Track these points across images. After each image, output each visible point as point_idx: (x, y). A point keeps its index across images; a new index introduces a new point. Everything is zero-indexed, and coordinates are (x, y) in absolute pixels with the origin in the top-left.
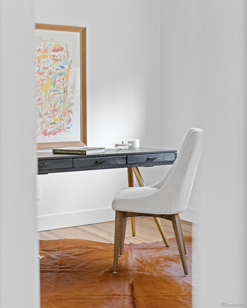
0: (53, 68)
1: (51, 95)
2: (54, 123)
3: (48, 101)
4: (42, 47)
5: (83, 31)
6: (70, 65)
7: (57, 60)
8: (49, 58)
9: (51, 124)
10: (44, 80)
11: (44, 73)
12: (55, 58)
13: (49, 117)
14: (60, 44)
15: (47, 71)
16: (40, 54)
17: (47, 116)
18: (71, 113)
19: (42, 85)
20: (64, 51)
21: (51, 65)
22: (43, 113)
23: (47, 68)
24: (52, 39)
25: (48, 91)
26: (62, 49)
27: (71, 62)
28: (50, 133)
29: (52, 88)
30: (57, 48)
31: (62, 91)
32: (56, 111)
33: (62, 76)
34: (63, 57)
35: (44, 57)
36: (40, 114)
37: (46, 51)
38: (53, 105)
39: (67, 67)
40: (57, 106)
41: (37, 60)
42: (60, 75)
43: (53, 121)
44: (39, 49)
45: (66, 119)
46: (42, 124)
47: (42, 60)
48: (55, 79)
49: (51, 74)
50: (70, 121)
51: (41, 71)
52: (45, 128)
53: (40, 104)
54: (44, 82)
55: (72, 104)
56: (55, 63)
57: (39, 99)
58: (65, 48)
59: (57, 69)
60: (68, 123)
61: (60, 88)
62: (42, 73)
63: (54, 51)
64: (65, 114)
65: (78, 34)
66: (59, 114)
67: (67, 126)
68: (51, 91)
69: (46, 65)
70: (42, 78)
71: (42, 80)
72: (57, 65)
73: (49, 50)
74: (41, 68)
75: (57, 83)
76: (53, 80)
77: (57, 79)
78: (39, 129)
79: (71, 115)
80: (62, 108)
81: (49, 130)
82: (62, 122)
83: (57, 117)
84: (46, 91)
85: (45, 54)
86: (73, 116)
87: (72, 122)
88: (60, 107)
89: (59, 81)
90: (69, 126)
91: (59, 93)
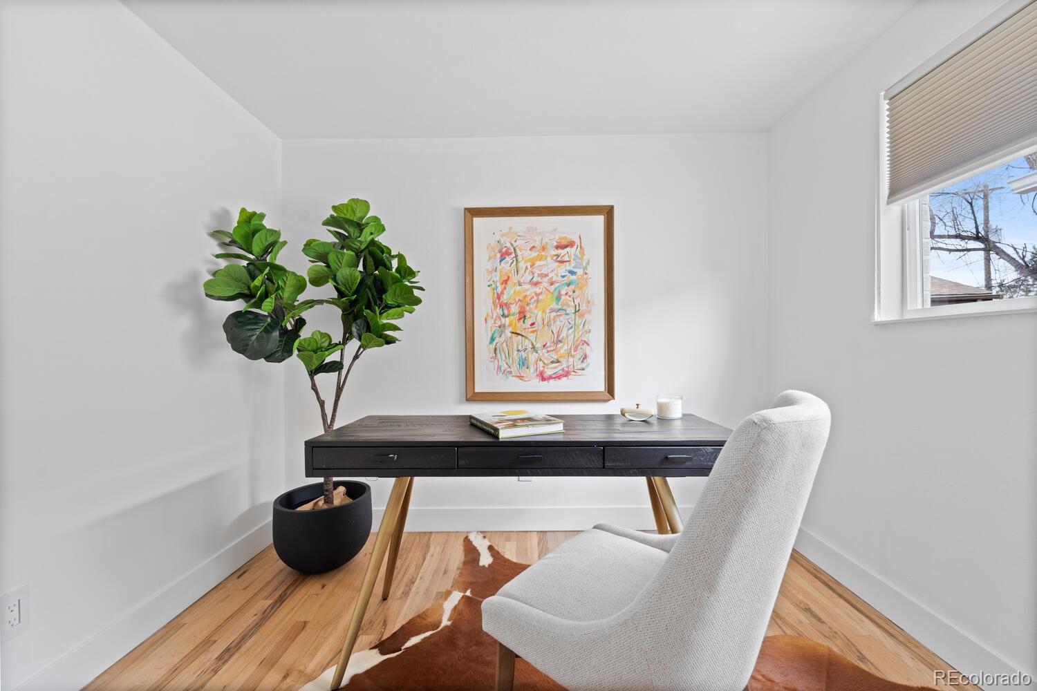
0: (557, 275)
1: (552, 318)
2: (558, 362)
3: (546, 327)
4: (537, 244)
5: (608, 212)
6: (585, 268)
7: (562, 262)
8: (549, 259)
9: (552, 362)
10: (541, 293)
11: (540, 283)
12: (559, 259)
13: (548, 352)
14: (568, 236)
15: (546, 279)
16: (534, 254)
17: (545, 351)
18: (588, 345)
19: (538, 301)
20: (575, 247)
21: (552, 271)
22: (539, 345)
23: (546, 275)
24: (556, 229)
25: (548, 311)
26: (571, 244)
27: (588, 263)
28: (550, 378)
29: (554, 306)
30: (564, 242)
31: (571, 310)
32: (560, 341)
33: (572, 287)
34: (573, 257)
35: (541, 258)
36: (534, 347)
37: (544, 249)
38: (555, 332)
39: (580, 272)
40: (563, 335)
41: (529, 264)
42: (569, 285)
43: (556, 357)
44: (534, 247)
45: (579, 354)
46: (536, 362)
47: (538, 263)
48: (559, 291)
49: (552, 284)
50: (585, 357)
51: (535, 280)
52: (542, 369)
53: (533, 332)
54: (540, 297)
55: (590, 331)
56: (560, 266)
57: (533, 324)
58: (578, 243)
59: (563, 277)
60: (582, 362)
61: (568, 305)
62: (537, 284)
63: (557, 247)
64: (577, 346)
65: (600, 220)
66: (565, 347)
67: (579, 367)
68: (552, 311)
69: (544, 271)
70: (538, 290)
71: (538, 295)
72: (563, 270)
73: (549, 247)
74: (536, 275)
75: (563, 298)
76: (556, 293)
77: (563, 292)
78: (532, 370)
79: (588, 350)
80: (571, 337)
81: (549, 372)
82: (571, 360)
83: (562, 351)
84: (544, 311)
85: (543, 254)
86: (592, 350)
87: (588, 360)
88: (567, 337)
89: (566, 294)
90: (584, 365)
91: (566, 314)
